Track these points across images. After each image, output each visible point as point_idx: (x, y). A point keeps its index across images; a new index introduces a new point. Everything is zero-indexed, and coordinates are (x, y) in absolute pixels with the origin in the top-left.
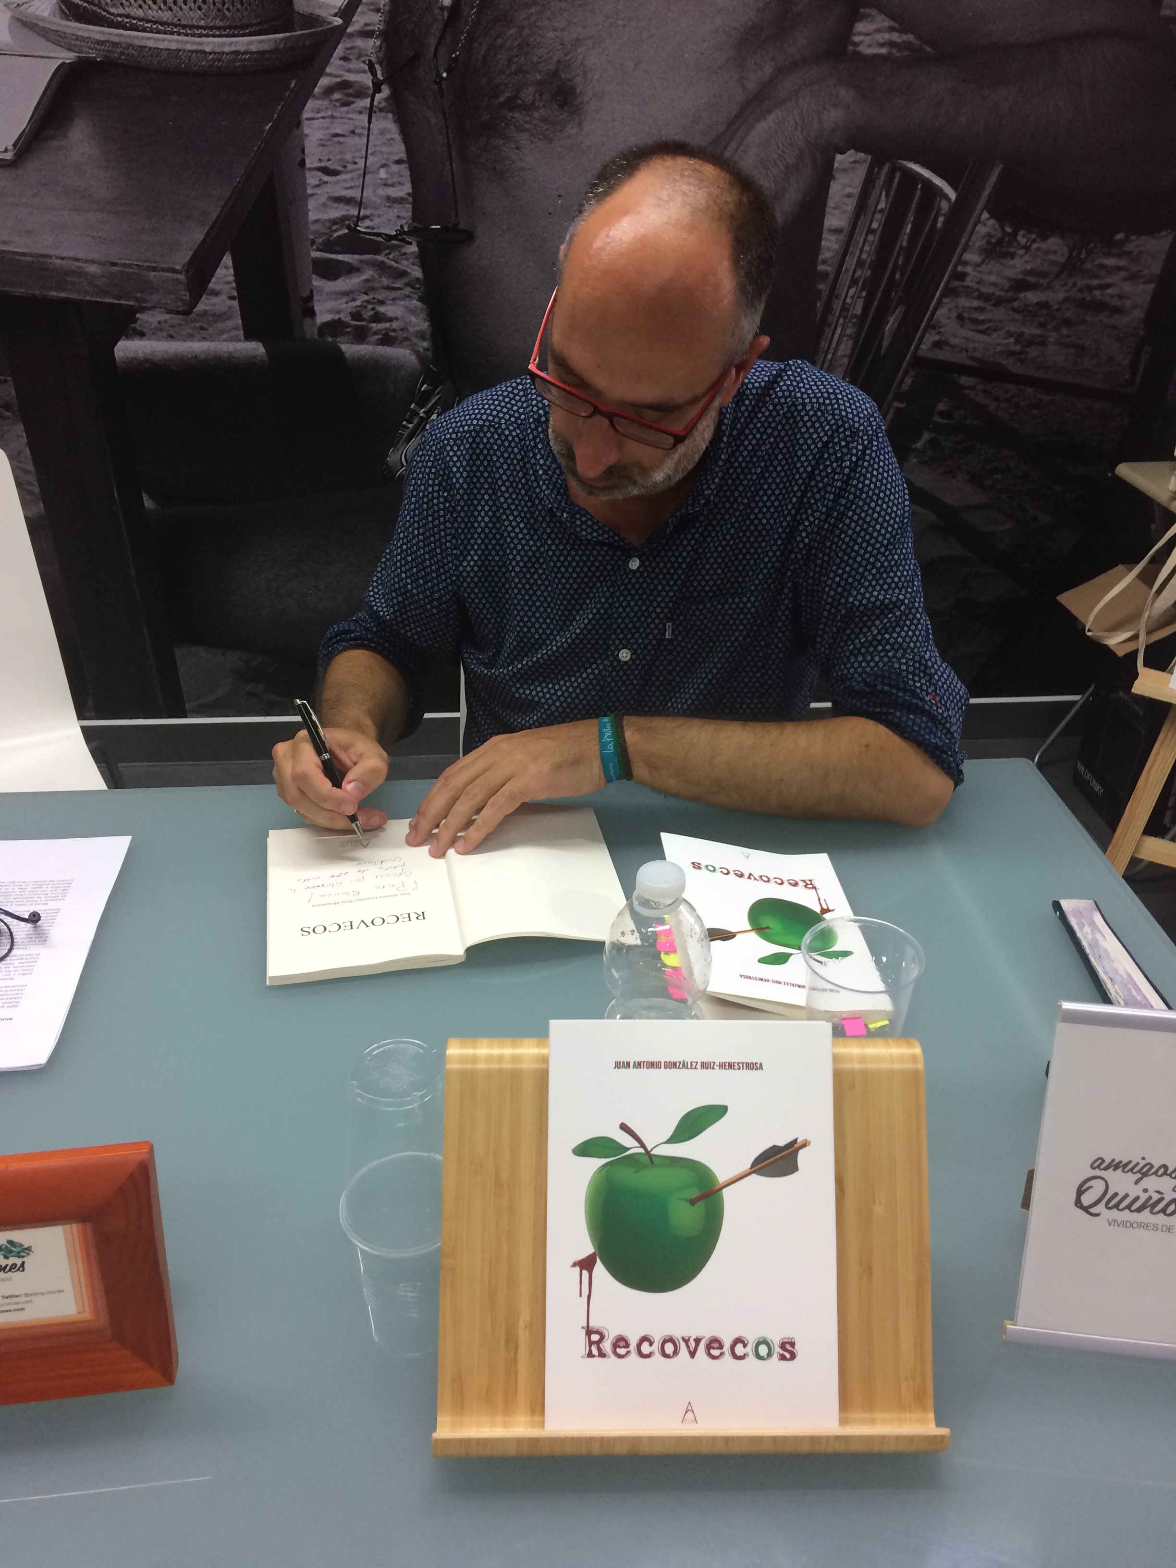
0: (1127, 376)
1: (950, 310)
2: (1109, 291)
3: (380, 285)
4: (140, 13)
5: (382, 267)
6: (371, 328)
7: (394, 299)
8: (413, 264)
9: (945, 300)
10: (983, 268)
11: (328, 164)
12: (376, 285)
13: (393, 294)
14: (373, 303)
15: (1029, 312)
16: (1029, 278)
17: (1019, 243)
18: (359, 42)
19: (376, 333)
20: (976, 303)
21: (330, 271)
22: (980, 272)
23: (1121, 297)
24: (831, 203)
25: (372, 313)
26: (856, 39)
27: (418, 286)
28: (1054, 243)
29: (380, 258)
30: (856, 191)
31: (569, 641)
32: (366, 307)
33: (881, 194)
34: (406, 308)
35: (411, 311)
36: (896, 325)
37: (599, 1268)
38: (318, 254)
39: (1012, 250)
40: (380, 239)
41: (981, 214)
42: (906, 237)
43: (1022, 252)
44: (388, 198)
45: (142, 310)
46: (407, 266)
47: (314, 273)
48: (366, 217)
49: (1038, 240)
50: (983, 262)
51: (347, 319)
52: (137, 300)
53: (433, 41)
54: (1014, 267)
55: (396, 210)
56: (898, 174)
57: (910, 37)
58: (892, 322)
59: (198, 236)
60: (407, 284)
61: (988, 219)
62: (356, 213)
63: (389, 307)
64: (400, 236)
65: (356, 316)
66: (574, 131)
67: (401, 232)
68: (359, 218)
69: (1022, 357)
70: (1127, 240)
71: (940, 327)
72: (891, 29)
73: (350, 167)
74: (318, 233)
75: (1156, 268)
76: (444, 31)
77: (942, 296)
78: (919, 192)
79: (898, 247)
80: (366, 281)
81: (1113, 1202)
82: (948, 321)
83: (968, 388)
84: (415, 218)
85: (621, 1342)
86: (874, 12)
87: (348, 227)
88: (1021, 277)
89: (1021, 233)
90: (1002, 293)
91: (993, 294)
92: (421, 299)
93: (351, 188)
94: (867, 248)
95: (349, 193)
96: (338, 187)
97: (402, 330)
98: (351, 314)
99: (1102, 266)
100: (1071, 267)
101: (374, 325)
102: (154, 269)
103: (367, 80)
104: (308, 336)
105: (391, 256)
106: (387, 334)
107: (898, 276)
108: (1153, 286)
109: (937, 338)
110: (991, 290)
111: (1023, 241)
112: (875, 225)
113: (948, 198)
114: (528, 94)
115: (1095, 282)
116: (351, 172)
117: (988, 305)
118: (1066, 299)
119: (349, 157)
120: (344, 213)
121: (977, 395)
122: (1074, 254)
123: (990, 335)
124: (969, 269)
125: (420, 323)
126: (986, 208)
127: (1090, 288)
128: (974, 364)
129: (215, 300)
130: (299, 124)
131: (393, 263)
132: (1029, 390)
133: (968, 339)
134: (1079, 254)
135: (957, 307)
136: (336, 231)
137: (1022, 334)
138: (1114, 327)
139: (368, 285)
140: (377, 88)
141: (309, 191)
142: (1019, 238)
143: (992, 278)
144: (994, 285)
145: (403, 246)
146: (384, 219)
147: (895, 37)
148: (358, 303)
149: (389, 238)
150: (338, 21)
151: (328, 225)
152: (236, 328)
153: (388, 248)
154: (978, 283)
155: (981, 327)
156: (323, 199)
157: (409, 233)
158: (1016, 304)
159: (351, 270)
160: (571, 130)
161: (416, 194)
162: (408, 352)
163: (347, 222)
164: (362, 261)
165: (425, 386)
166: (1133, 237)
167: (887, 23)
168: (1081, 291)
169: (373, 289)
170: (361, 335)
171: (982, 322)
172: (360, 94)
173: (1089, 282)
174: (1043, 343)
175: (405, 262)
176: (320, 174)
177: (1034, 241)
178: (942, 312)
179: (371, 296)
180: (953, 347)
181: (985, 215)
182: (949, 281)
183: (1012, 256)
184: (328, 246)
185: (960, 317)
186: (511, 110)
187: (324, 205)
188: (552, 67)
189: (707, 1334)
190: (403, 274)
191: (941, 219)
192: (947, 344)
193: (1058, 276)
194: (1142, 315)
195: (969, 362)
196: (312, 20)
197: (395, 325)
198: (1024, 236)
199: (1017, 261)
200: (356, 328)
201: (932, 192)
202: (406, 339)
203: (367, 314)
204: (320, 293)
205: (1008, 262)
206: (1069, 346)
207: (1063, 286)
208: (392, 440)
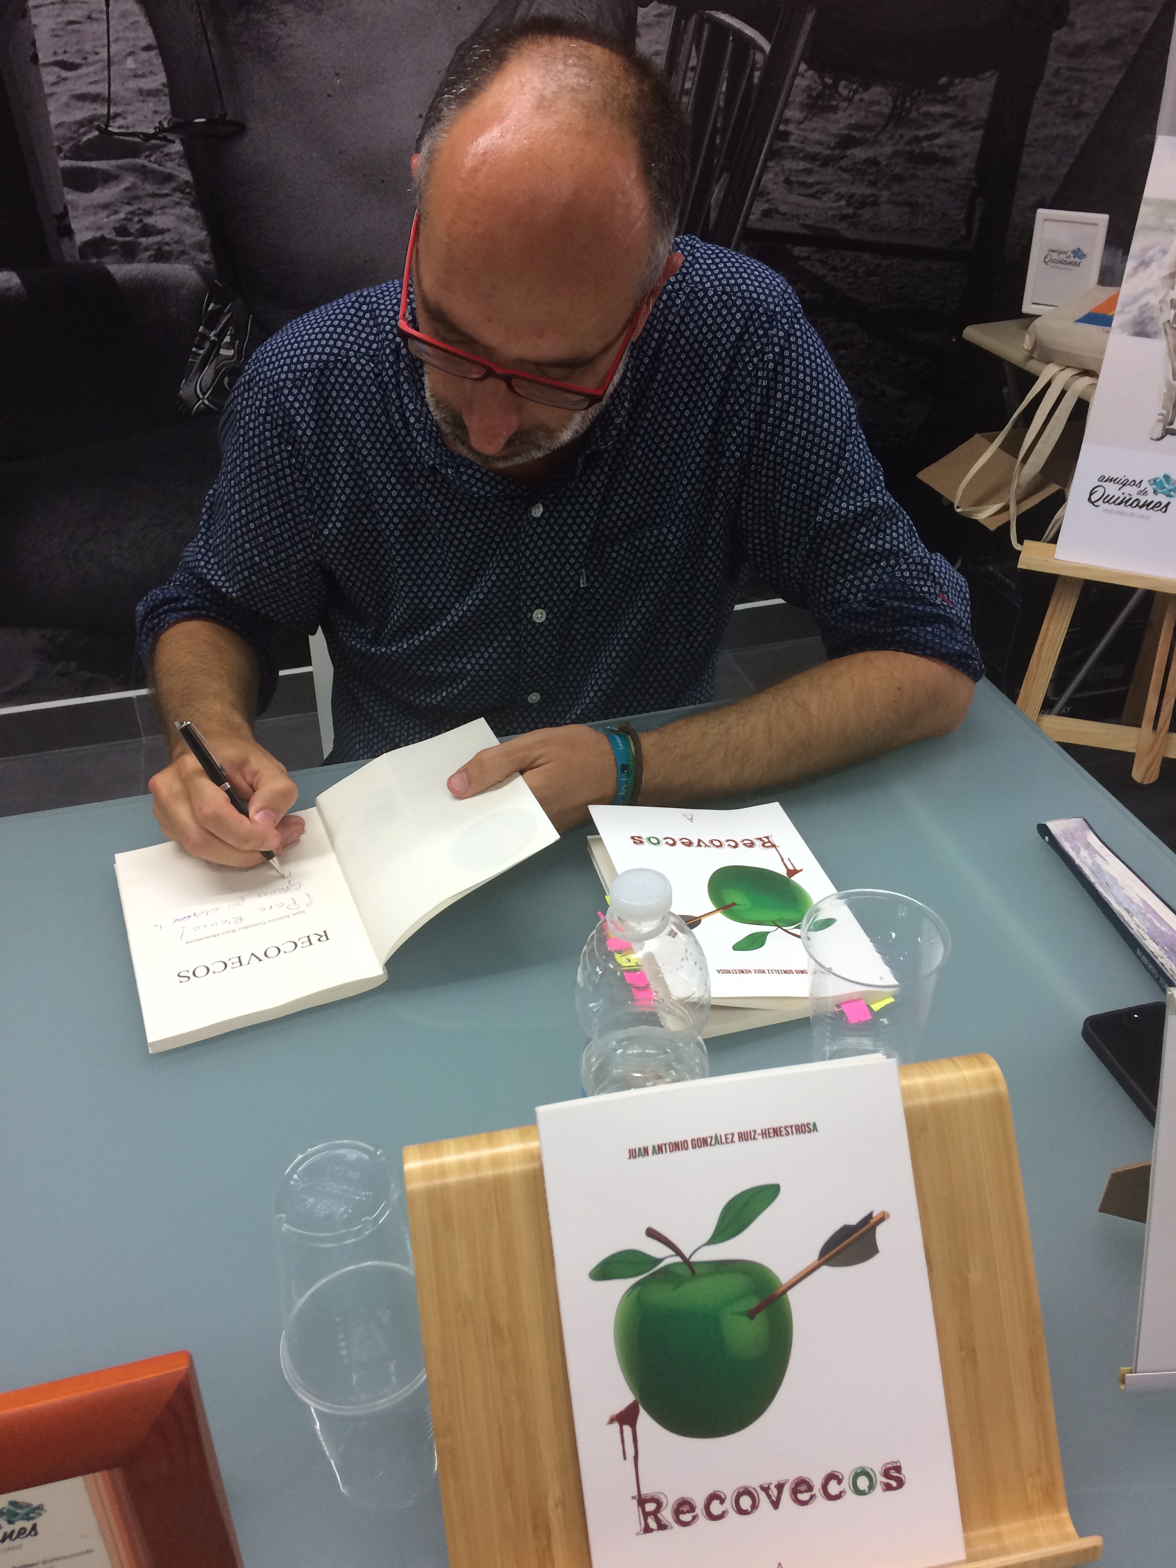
0: (963, 232)
1: (777, 174)
2: (938, 141)
3: (144, 193)
5: (143, 172)
6: (140, 244)
7: (162, 208)
8: (179, 166)
9: (770, 164)
10: (807, 125)
11: (65, 57)
12: (141, 193)
13: (161, 202)
14: (139, 215)
15: (858, 171)
16: (854, 133)
17: (840, 95)
19: (147, 249)
20: (802, 165)
21: (82, 181)
22: (803, 130)
23: (950, 147)
25: (139, 226)
27: (187, 190)
28: (877, 92)
29: (140, 161)
30: (665, 47)
31: (473, 608)
32: (130, 220)
33: (691, 50)
34: (178, 217)
35: (186, 220)
36: (722, 195)
38: (68, 163)
39: (834, 103)
40: (137, 140)
41: (799, 65)
42: (722, 96)
43: (845, 104)
44: (141, 92)
46: (174, 169)
47: (65, 185)
48: (117, 115)
49: (861, 90)
50: (806, 118)
51: (111, 235)
54: (837, 121)
55: (152, 103)
56: (707, 26)
58: (717, 193)
60: (175, 190)
61: (806, 71)
62: (105, 111)
63: (158, 218)
64: (161, 134)
65: (121, 231)
67: (161, 129)
68: (109, 118)
69: (855, 220)
70: (950, 84)
71: (768, 194)
73: (91, 59)
74: (64, 139)
75: (982, 112)
77: (766, 160)
78: (730, 45)
79: (715, 108)
80: (127, 189)
82: (775, 187)
83: (804, 259)
84: (174, 111)
87: (98, 128)
88: (846, 132)
89: (843, 83)
90: (828, 152)
91: (819, 154)
92: (193, 206)
93: (96, 82)
95: (94, 89)
96: (80, 83)
97: (176, 242)
98: (115, 229)
99: (928, 114)
100: (896, 118)
101: (143, 240)
104: (68, 259)
105: (153, 158)
106: (159, 249)
107: (718, 141)
108: (979, 133)
109: (766, 206)
110: (817, 149)
111: (844, 92)
112: (688, 85)
113: (762, 50)
115: (922, 133)
116: (94, 63)
117: (815, 166)
118: (894, 154)
119: (87, 46)
120: (91, 113)
121: (813, 266)
122: (899, 103)
123: (820, 199)
124: (791, 128)
125: (196, 233)
126: (802, 59)
127: (917, 140)
128: (806, 232)
131: (156, 166)
132: (866, 256)
133: (797, 205)
134: (904, 103)
135: (783, 170)
136: (85, 134)
137: (853, 195)
138: (946, 180)
139: (130, 194)
141: (47, 90)
142: (841, 90)
143: (817, 136)
144: (819, 143)
145: (163, 146)
146: (139, 115)
148: (122, 215)
149: (147, 137)
151: (74, 128)
153: (148, 149)
154: (802, 142)
155: (810, 191)
156: (64, 99)
157: (170, 130)
158: (843, 163)
159: (108, 178)
161: (171, 82)
162: (187, 267)
163: (96, 123)
164: (120, 167)
165: (212, 305)
166: (957, 81)
168: (908, 143)
169: (137, 198)
170: (129, 253)
171: (811, 185)
173: (916, 133)
174: (875, 203)
175: (170, 164)
176: (56, 69)
177: (856, 92)
178: (768, 177)
179: (135, 207)
180: (784, 214)
181: (803, 67)
182: (771, 143)
183: (835, 109)
184: (77, 153)
185: (788, 182)
187: (67, 105)
190: (169, 178)
191: (757, 74)
192: (777, 212)
193: (884, 127)
194: (973, 165)
195: (802, 231)
197: (167, 237)
198: (846, 87)
199: (840, 115)
200: (123, 245)
201: (745, 45)
202: (183, 253)
203: (134, 227)
204: (76, 208)
205: (832, 116)
206: (902, 204)
207: (890, 139)
208: (183, 370)
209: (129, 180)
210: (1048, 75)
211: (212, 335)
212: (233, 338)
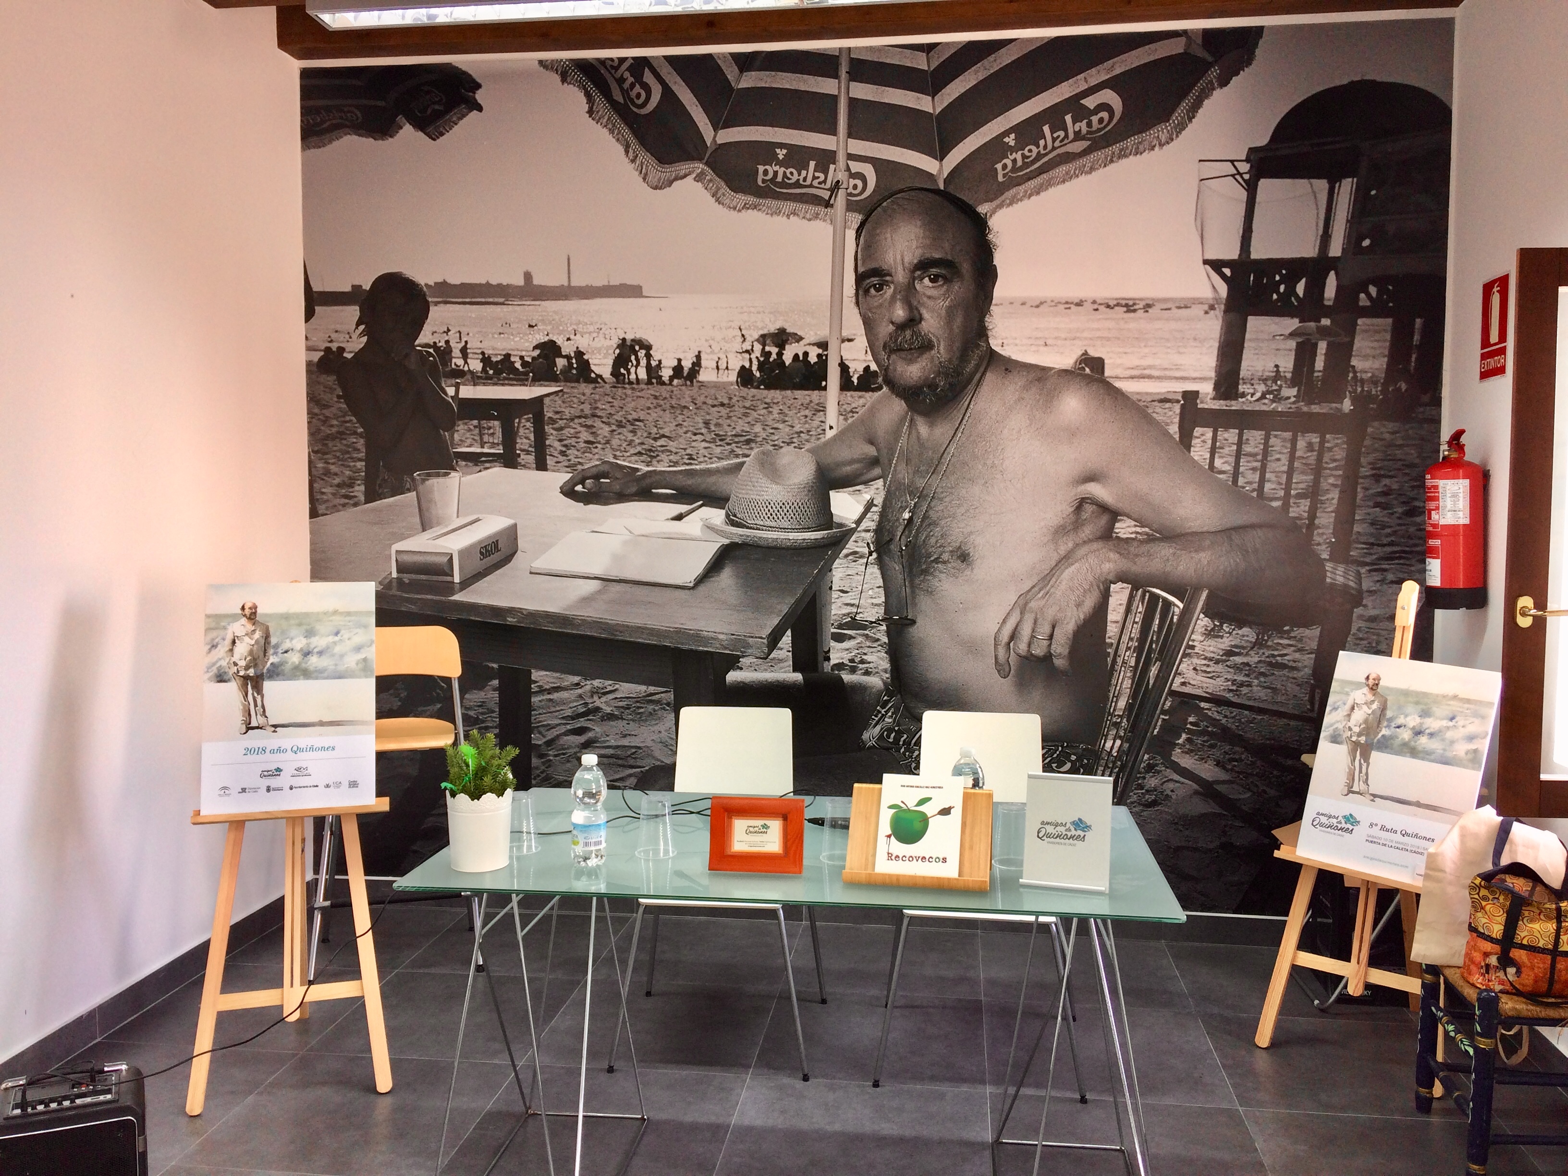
4: (762, 523)
5: (867, 636)
13: (872, 650)
15: (1237, 668)
18: (863, 534)
21: (839, 638)
23: (1295, 662)
24: (1110, 608)
26: (1117, 531)
28: (1246, 630)
29: (866, 632)
30: (1125, 602)
33: (1139, 604)
36: (1157, 672)
37: (892, 837)
41: (1199, 615)
42: (1157, 626)
45: (743, 657)
51: (847, 662)
52: (741, 652)
53: (899, 534)
54: (1224, 643)
55: (876, 609)
56: (1147, 594)
57: (1147, 530)
58: (1154, 671)
59: (776, 621)
61: (1204, 618)
64: (878, 622)
66: (969, 573)
70: (1291, 630)
72: (1136, 526)
74: (836, 621)
75: (1314, 645)
76: (904, 529)
77: (1182, 658)
78: (1160, 604)
79: (1152, 630)
81: (1049, 836)
84: (885, 613)
85: (897, 857)
86: (1125, 518)
89: (1226, 625)
92: (886, 653)
94: (1134, 631)
95: (852, 602)
96: (847, 598)
100: (1258, 644)
101: (860, 666)
102: (752, 637)
103: (866, 550)
104: (825, 671)
107: (1154, 645)
108: (1313, 656)
110: (1212, 655)
112: (1137, 620)
113: (1178, 607)
114: (945, 557)
117: (1211, 663)
118: (1260, 662)
119: (854, 585)
124: (1195, 644)
125: (886, 665)
126: (1201, 612)
127: (1273, 656)
128: (1208, 696)
129: (779, 652)
130: (831, 570)
132: (1246, 712)
134: (1263, 636)
138: (1294, 678)
140: (870, 554)
143: (1211, 649)
146: (870, 613)
147: (1138, 529)
149: (872, 622)
150: (854, 526)
152: (789, 666)
155: (1209, 675)
158: (1228, 663)
159: (851, 637)
160: (968, 572)
161: (886, 602)
162: (878, 679)
166: (1296, 629)
167: (1133, 523)
168: (1267, 657)
170: (853, 670)
171: (1209, 672)
172: (862, 557)
174: (1249, 685)
178: (1183, 667)
181: (1202, 616)
182: (1185, 651)
183: (1222, 637)
184: (840, 626)
186: (937, 563)
188: (958, 545)
189: (922, 856)
190: (878, 640)
191: (1175, 619)
193: (1252, 648)
195: (1205, 695)
196: (841, 525)
197: (871, 665)
199: (1225, 639)
200: (851, 667)
201: (1168, 605)
202: (877, 673)
203: (857, 660)
204: (834, 648)
205: (1220, 640)
206: (1265, 688)
207: (1258, 653)
208: (866, 727)
209: (860, 639)
210: (1354, 630)
211: (883, 712)
212: (893, 714)
